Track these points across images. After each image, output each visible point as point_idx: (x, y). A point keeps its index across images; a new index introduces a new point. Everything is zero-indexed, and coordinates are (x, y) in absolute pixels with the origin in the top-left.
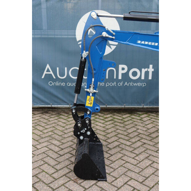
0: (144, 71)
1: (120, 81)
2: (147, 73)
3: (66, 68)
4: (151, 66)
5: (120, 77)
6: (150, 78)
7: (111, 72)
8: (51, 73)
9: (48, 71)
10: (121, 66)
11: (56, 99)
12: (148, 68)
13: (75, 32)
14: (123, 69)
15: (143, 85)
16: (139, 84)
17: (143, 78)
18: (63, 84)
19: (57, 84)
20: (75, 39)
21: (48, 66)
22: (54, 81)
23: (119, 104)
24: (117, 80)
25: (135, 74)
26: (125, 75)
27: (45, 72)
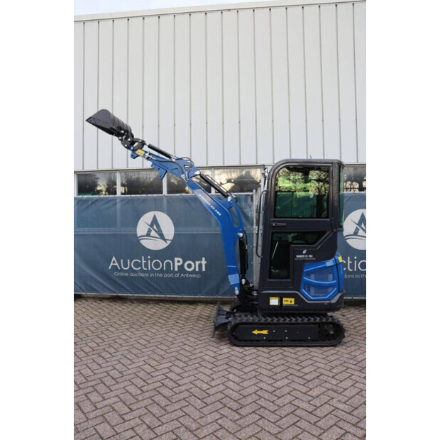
0: (197, 263)
1: (176, 272)
2: (200, 265)
3: (129, 261)
4: (204, 259)
5: (176, 269)
6: (204, 269)
7: (168, 264)
8: (117, 264)
9: (114, 262)
10: (176, 259)
11: (123, 290)
12: (201, 260)
13: (136, 229)
14: (179, 262)
15: (199, 276)
16: (194, 276)
17: (197, 270)
18: (127, 274)
19: (122, 274)
20: (136, 234)
21: (114, 258)
22: (119, 271)
23: (178, 294)
24: (174, 272)
25: (189, 266)
26: (181, 268)
27: (112, 264)
